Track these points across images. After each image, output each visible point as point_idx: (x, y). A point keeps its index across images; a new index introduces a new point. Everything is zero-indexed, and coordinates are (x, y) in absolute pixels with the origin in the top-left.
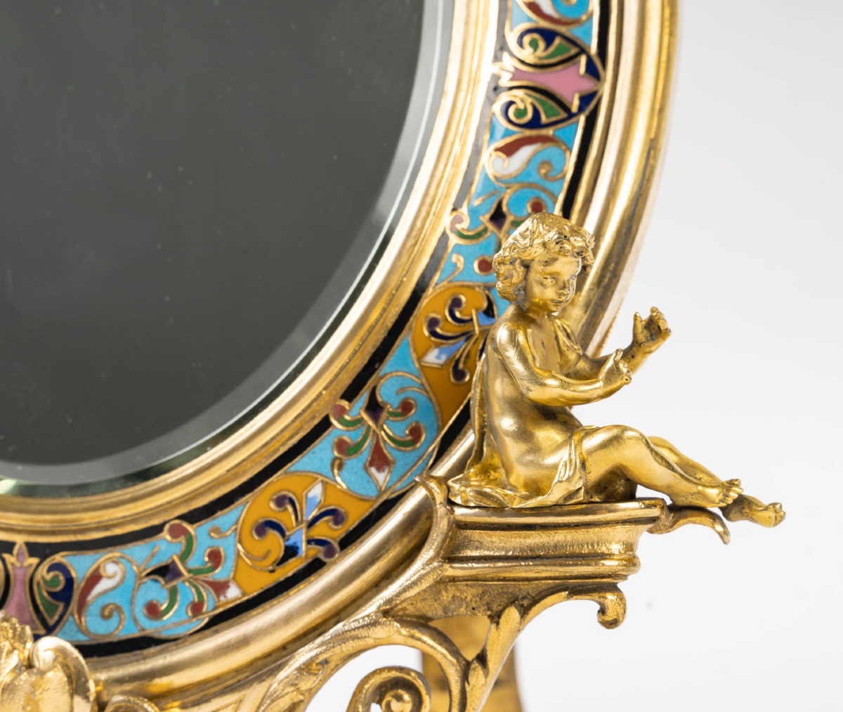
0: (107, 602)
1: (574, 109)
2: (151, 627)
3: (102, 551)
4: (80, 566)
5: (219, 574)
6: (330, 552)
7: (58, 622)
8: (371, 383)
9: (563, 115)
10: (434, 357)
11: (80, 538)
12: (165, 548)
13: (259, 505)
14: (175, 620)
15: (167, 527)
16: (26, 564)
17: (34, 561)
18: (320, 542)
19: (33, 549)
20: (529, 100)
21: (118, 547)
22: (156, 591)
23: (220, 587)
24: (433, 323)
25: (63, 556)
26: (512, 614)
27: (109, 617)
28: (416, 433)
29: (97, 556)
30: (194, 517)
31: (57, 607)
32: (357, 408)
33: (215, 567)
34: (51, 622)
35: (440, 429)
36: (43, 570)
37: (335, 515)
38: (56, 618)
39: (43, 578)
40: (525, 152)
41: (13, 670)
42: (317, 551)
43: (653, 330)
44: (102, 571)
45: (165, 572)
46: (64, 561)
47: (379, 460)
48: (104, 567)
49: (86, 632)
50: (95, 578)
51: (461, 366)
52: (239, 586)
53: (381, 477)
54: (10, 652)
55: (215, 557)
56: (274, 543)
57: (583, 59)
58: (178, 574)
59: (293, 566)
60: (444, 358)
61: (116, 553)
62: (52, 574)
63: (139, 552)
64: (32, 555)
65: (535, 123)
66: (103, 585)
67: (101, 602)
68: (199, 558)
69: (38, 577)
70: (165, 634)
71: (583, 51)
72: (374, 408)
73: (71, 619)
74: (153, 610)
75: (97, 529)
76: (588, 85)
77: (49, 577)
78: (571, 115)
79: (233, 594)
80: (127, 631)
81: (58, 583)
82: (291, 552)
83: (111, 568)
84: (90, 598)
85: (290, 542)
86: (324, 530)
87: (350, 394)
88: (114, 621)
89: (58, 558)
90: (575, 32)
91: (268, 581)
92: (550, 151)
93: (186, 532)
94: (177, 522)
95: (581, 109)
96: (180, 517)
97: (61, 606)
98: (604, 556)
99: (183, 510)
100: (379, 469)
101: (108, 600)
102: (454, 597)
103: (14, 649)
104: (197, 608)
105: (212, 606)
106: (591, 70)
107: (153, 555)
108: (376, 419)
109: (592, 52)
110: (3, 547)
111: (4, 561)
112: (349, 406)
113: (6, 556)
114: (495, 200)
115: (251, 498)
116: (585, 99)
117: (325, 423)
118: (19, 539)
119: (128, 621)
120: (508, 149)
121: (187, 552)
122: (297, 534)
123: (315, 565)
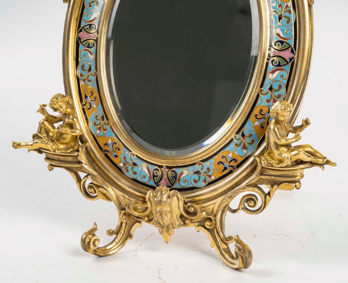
0: (185, 179)
1: (288, 62)
2: (195, 185)
3: (183, 168)
4: (179, 171)
5: (210, 174)
6: (234, 169)
8: (242, 130)
9: (286, 63)
10: (257, 123)
11: (178, 165)
12: (197, 168)
13: (218, 158)
14: (201, 184)
15: (197, 163)
16: (166, 170)
17: (168, 170)
18: (232, 166)
20: (277, 59)
21: (186, 167)
22: (196, 177)
23: (210, 176)
24: (256, 115)
26: (276, 186)
27: (185, 182)
28: (253, 141)
30: (203, 161)
31: (174, 180)
32: (239, 136)
33: (208, 172)
34: (173, 183)
35: (258, 140)
36: (170, 172)
37: (235, 160)
38: (173, 182)
40: (277, 72)
41: (166, 198)
42: (231, 168)
43: (307, 122)
44: (183, 172)
45: (197, 173)
46: (174, 170)
47: (245, 147)
49: (181, 186)
50: (182, 173)
51: (263, 126)
52: (214, 176)
53: (245, 151)
54: (165, 194)
55: (208, 169)
56: (222, 167)
57: (290, 48)
58: (200, 173)
59: (226, 172)
60: (259, 123)
61: (186, 168)
62: (172, 173)
63: (191, 168)
64: (167, 168)
65: (279, 65)
66: (184, 175)
68: (205, 170)
70: (198, 187)
71: (290, 46)
72: (243, 136)
73: (177, 182)
74: (195, 181)
75: (182, 164)
76: (291, 55)
78: (288, 63)
79: (213, 178)
80: (190, 186)
81: (174, 175)
82: (225, 169)
83: (185, 172)
84: (181, 178)
85: (225, 166)
86: (233, 164)
87: (237, 133)
88: (186, 183)
89: (173, 169)
90: (288, 41)
91: (221, 175)
92: (283, 73)
93: (202, 164)
94: (199, 162)
95: (290, 62)
96: (200, 161)
98: (296, 176)
99: (201, 159)
100: (245, 150)
101: (184, 178)
102: (262, 181)
103: (166, 193)
104: (205, 181)
105: (209, 180)
106: (292, 51)
107: (194, 169)
108: (244, 138)
109: (293, 46)
110: (161, 167)
111: (161, 169)
112: (237, 136)
113: (161, 168)
114: (270, 85)
115: (216, 157)
116: (291, 59)
117: (232, 140)
118: (164, 165)
119: (190, 183)
120: (273, 72)
121: (202, 169)
122: (227, 165)
123: (231, 172)
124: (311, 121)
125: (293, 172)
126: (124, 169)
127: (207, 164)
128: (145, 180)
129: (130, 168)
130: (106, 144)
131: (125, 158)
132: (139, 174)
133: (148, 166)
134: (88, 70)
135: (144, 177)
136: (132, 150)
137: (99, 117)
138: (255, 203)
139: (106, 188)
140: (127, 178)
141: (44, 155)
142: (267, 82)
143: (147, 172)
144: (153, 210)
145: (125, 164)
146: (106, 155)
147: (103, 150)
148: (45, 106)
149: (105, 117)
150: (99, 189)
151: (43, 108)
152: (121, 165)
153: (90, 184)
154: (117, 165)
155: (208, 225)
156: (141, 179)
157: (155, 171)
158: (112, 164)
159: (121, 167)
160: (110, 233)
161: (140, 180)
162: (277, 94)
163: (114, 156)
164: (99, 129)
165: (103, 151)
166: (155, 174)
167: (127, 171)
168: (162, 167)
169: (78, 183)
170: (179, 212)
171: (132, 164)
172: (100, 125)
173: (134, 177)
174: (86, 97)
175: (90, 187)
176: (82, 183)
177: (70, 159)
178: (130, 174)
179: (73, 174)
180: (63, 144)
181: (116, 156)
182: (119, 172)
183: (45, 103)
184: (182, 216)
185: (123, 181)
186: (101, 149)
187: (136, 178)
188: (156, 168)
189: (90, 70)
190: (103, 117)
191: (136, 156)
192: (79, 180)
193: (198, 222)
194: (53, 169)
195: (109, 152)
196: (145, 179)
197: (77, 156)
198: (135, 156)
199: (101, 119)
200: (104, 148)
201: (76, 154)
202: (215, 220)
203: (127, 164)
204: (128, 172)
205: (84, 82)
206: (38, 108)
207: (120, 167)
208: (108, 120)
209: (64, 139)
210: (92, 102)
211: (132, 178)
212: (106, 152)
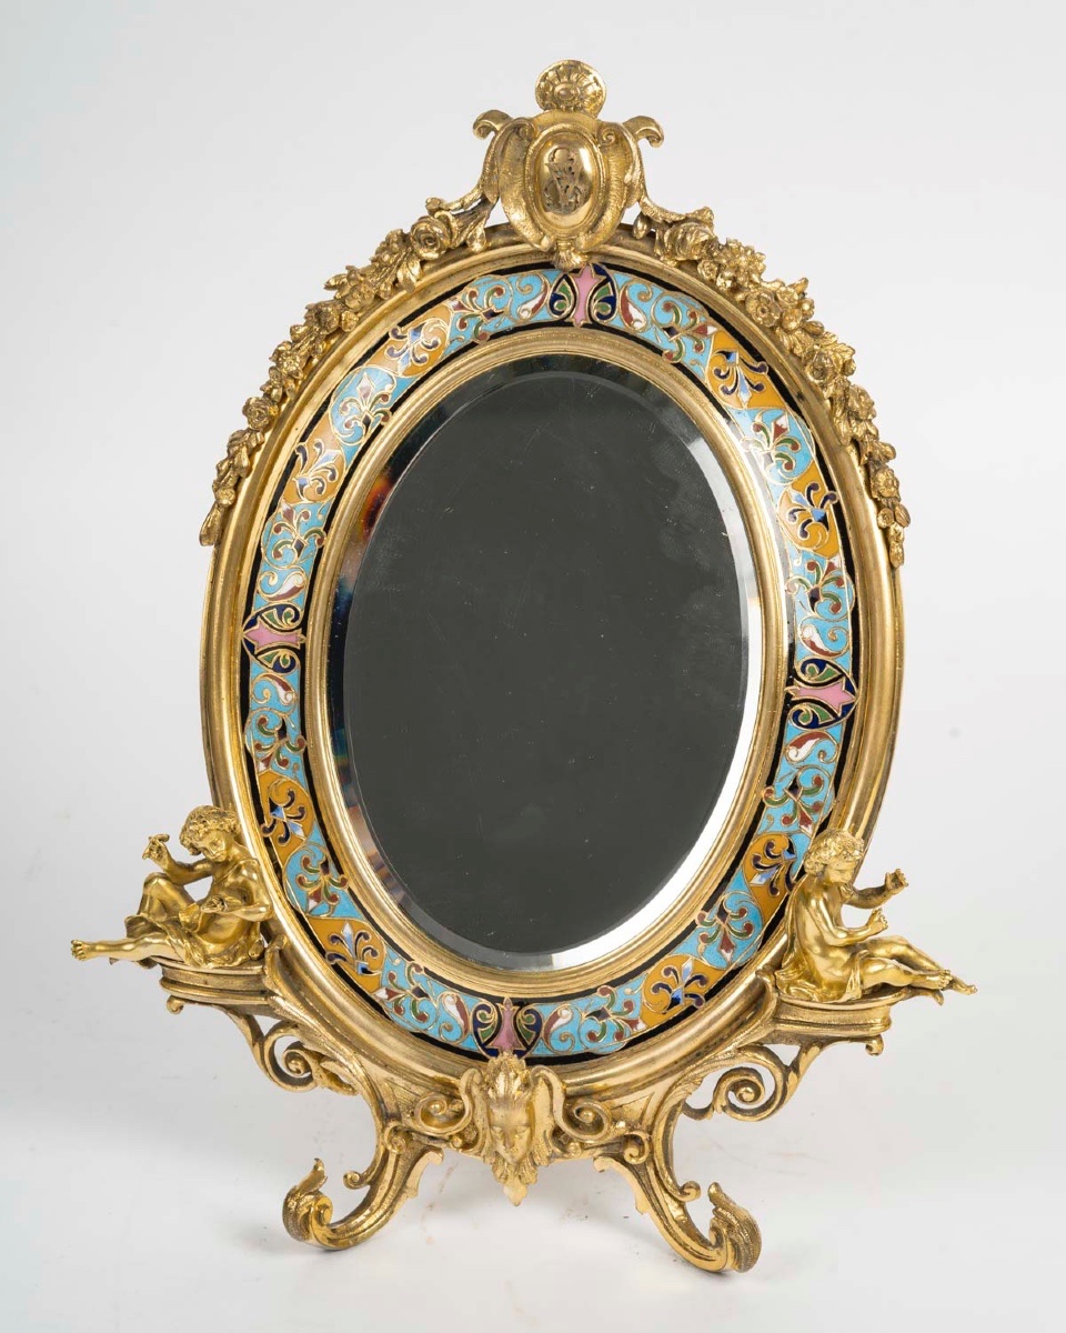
0: (563, 1031)
1: (839, 715)
2: (593, 1047)
3: (558, 1003)
4: (546, 1011)
5: (631, 1016)
6: (699, 1002)
7: (533, 1043)
8: (720, 899)
9: (832, 719)
10: (758, 880)
11: (545, 996)
12: (599, 1001)
13: (656, 974)
14: (608, 1044)
15: (599, 989)
16: (511, 1010)
17: (517, 1008)
18: (693, 996)
19: (516, 1002)
20: (809, 709)
21: (568, 1001)
22: (594, 1025)
23: (633, 1023)
24: (756, 859)
25: (535, 1006)
26: (815, 1049)
27: (565, 1041)
28: (749, 928)
29: (556, 1006)
30: (614, 983)
31: (532, 1034)
32: (712, 915)
33: (629, 1011)
34: (529, 1043)
35: (763, 926)
36: (522, 1013)
37: (700, 978)
38: (531, 1040)
39: (522, 1018)
40: (810, 744)
41: (518, 1090)
42: (692, 1002)
43: (897, 880)
44: (558, 1013)
45: (599, 1014)
46: (535, 1008)
47: (727, 944)
48: (561, 1012)
49: (552, 1049)
50: (555, 1017)
51: (774, 885)
52: (644, 1022)
53: (728, 956)
54: (516, 1077)
55: (629, 1005)
56: (665, 997)
57: (844, 680)
58: (606, 1015)
59: (677, 1011)
60: (764, 880)
61: (568, 1004)
62: (527, 1016)
63: (581, 1002)
64: (515, 1004)
65: (814, 724)
66: (560, 1022)
67: (559, 1031)
68: (619, 1006)
69: (519, 1016)
70: (600, 1052)
71: (843, 674)
72: (722, 913)
73: (541, 1041)
74: (592, 1036)
76: (847, 698)
78: (837, 719)
79: (641, 1027)
80: (579, 1049)
81: (533, 1021)
82: (675, 1002)
83: (565, 1012)
84: (552, 1029)
85: (675, 996)
86: (696, 988)
87: (707, 908)
88: (569, 1043)
89: (531, 1007)
90: (839, 662)
91: (663, 1019)
92: (825, 744)
93: (610, 992)
94: (605, 986)
95: (843, 715)
97: (535, 1034)
98: (872, 1025)
99: (608, 980)
100: (727, 951)
103: (517, 1075)
104: (619, 1036)
105: (630, 1033)
106: (849, 688)
107: (590, 1006)
108: (724, 920)
109: (850, 675)
110: (496, 1000)
111: (497, 1007)
112: (707, 914)
113: (498, 1004)
114: (791, 777)
115: (650, 971)
116: (846, 708)
117: (693, 925)
118: (507, 996)
119: (577, 1043)
120: (799, 744)
121: (611, 1004)
122: (678, 991)
123: (690, 1011)
124: (908, 876)
125: (865, 1014)
126: (388, 1007)
127: (625, 991)
128: (451, 1037)
129: (406, 1003)
130: (335, 939)
131: (392, 977)
132: (431, 1020)
133: (459, 999)
134: (279, 731)
135: (449, 1029)
136: (412, 956)
137: (315, 864)
138: (758, 1093)
139: (343, 1060)
140: (401, 1032)
141: (157, 972)
142: (783, 769)
143: (456, 1013)
144: (478, 1118)
145: (393, 992)
146: (337, 968)
147: (327, 953)
148: (164, 839)
149: (332, 866)
150: (322, 1064)
151: (160, 847)
152: (382, 994)
153: (289, 1048)
154: (369, 995)
155: (631, 1156)
156: (440, 1032)
157: (480, 1012)
158: (353, 993)
159: (382, 1000)
160: (352, 1183)
161: (437, 1037)
162: (810, 801)
163: (360, 972)
164: (316, 896)
165: (326, 956)
166: (479, 1019)
167: (398, 1010)
168: (501, 1000)
169: (257, 1047)
170: (551, 1121)
171: (414, 992)
172: (318, 885)
173: (420, 1027)
174: (273, 807)
175: (290, 1057)
176: (267, 1046)
177: (237, 984)
178: (408, 1020)
179: (242, 1022)
180: (216, 941)
181: (365, 971)
182: (377, 1014)
183: (164, 833)
184: (557, 1132)
185: (391, 1040)
186: (321, 951)
187: (426, 1030)
188: (481, 1003)
189: (283, 732)
190: (325, 865)
191: (426, 970)
192: (258, 1037)
193: (602, 1146)
194: (181, 1008)
195: (345, 960)
196: (452, 1032)
197: (259, 977)
198: (423, 972)
199: (320, 869)
200: (330, 948)
201: (257, 969)
202: (650, 1141)
203: (398, 993)
204: (401, 1014)
205: (267, 766)
206: (145, 845)
207: (377, 1001)
208: (340, 871)
209: (221, 928)
210: (292, 821)
211: (415, 1030)
212: (337, 960)
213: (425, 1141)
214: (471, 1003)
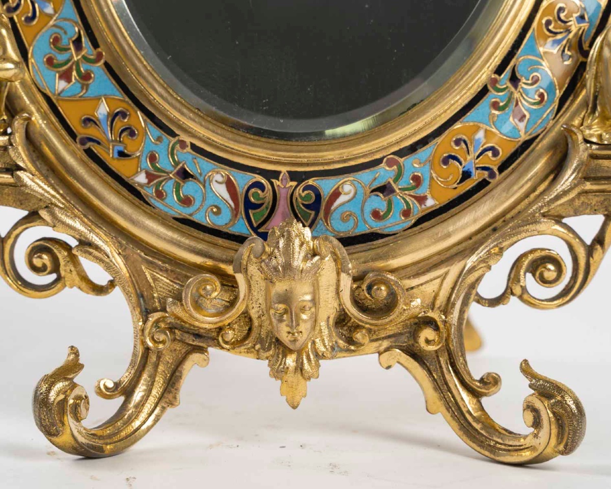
0: (345, 210)
2: (376, 226)
3: (341, 177)
4: (326, 186)
5: (420, 192)
6: (492, 175)
7: (312, 224)
8: (512, 64)
10: (550, 46)
11: (326, 168)
12: (384, 173)
13: (445, 144)
14: (395, 222)
15: (385, 159)
16: (287, 186)
17: (294, 184)
18: (484, 169)
19: (293, 176)
21: (352, 174)
22: (379, 202)
23: (421, 200)
24: (548, 23)
25: (313, 181)
27: (347, 220)
28: (542, 96)
29: (338, 180)
30: (402, 153)
31: (311, 214)
32: (504, 80)
33: (418, 186)
34: (307, 224)
35: (557, 94)
36: (299, 190)
37: (492, 150)
38: (310, 221)
39: (299, 194)
42: (484, 175)
44: (340, 190)
45: (384, 189)
46: (314, 184)
47: (519, 113)
48: (342, 187)
49: (333, 230)
50: (336, 194)
51: (566, 52)
52: (433, 198)
53: (522, 125)
55: (417, 180)
56: (456, 170)
58: (392, 191)
59: (469, 185)
61: (350, 177)
62: (306, 192)
63: (366, 176)
64: (292, 180)
66: (342, 199)
67: (340, 210)
68: (406, 181)
69: (296, 194)
70: (386, 231)
72: (514, 79)
73: (321, 222)
74: (376, 214)
75: (338, 162)
77: (303, 195)
79: (430, 203)
80: (362, 229)
81: (311, 197)
82: (466, 175)
83: (347, 188)
84: (333, 208)
85: (466, 169)
86: (487, 160)
87: (500, 71)
88: (351, 224)
89: (311, 182)
91: (453, 195)
93: (397, 163)
94: (392, 156)
96: (393, 153)
97: (313, 213)
99: (396, 149)
100: (520, 120)
101: (345, 208)
104: (406, 213)
105: (418, 211)
107: (375, 179)
108: (516, 87)
110: (272, 175)
111: (272, 184)
112: (499, 78)
113: (274, 181)
115: (439, 140)
117: (484, 91)
118: (284, 169)
119: (361, 223)
121: (398, 176)
122: (470, 163)
123: (483, 184)
126: (149, 192)
127: (413, 164)
128: (221, 221)
129: (168, 187)
130: (88, 120)
131: (152, 157)
132: (197, 204)
133: (228, 175)
135: (217, 212)
136: (177, 132)
137: (66, 42)
138: (560, 272)
143: (226, 196)
144: (254, 305)
145: (153, 175)
146: (90, 153)
147: (79, 137)
149: (85, 40)
152: (141, 179)
154: (126, 179)
156: (206, 217)
157: (253, 190)
158: (109, 179)
159: (141, 185)
161: (203, 222)
163: (116, 155)
164: (65, 76)
165: (77, 140)
166: (252, 199)
167: (160, 195)
168: (276, 174)
170: (336, 305)
171: (178, 173)
172: (70, 64)
173: (184, 212)
175: (36, 250)
178: (172, 205)
181: (122, 154)
182: (137, 201)
184: (342, 320)
186: (72, 134)
187: (191, 215)
188: (254, 180)
190: (78, 41)
191: (193, 147)
193: (389, 337)
195: (99, 143)
196: (220, 216)
198: (189, 149)
199: (71, 46)
200: (81, 131)
202: (446, 324)
203: (160, 177)
204: (163, 200)
207: (136, 186)
211: (177, 216)
212: (89, 145)
213: (190, 340)
214: (242, 180)
